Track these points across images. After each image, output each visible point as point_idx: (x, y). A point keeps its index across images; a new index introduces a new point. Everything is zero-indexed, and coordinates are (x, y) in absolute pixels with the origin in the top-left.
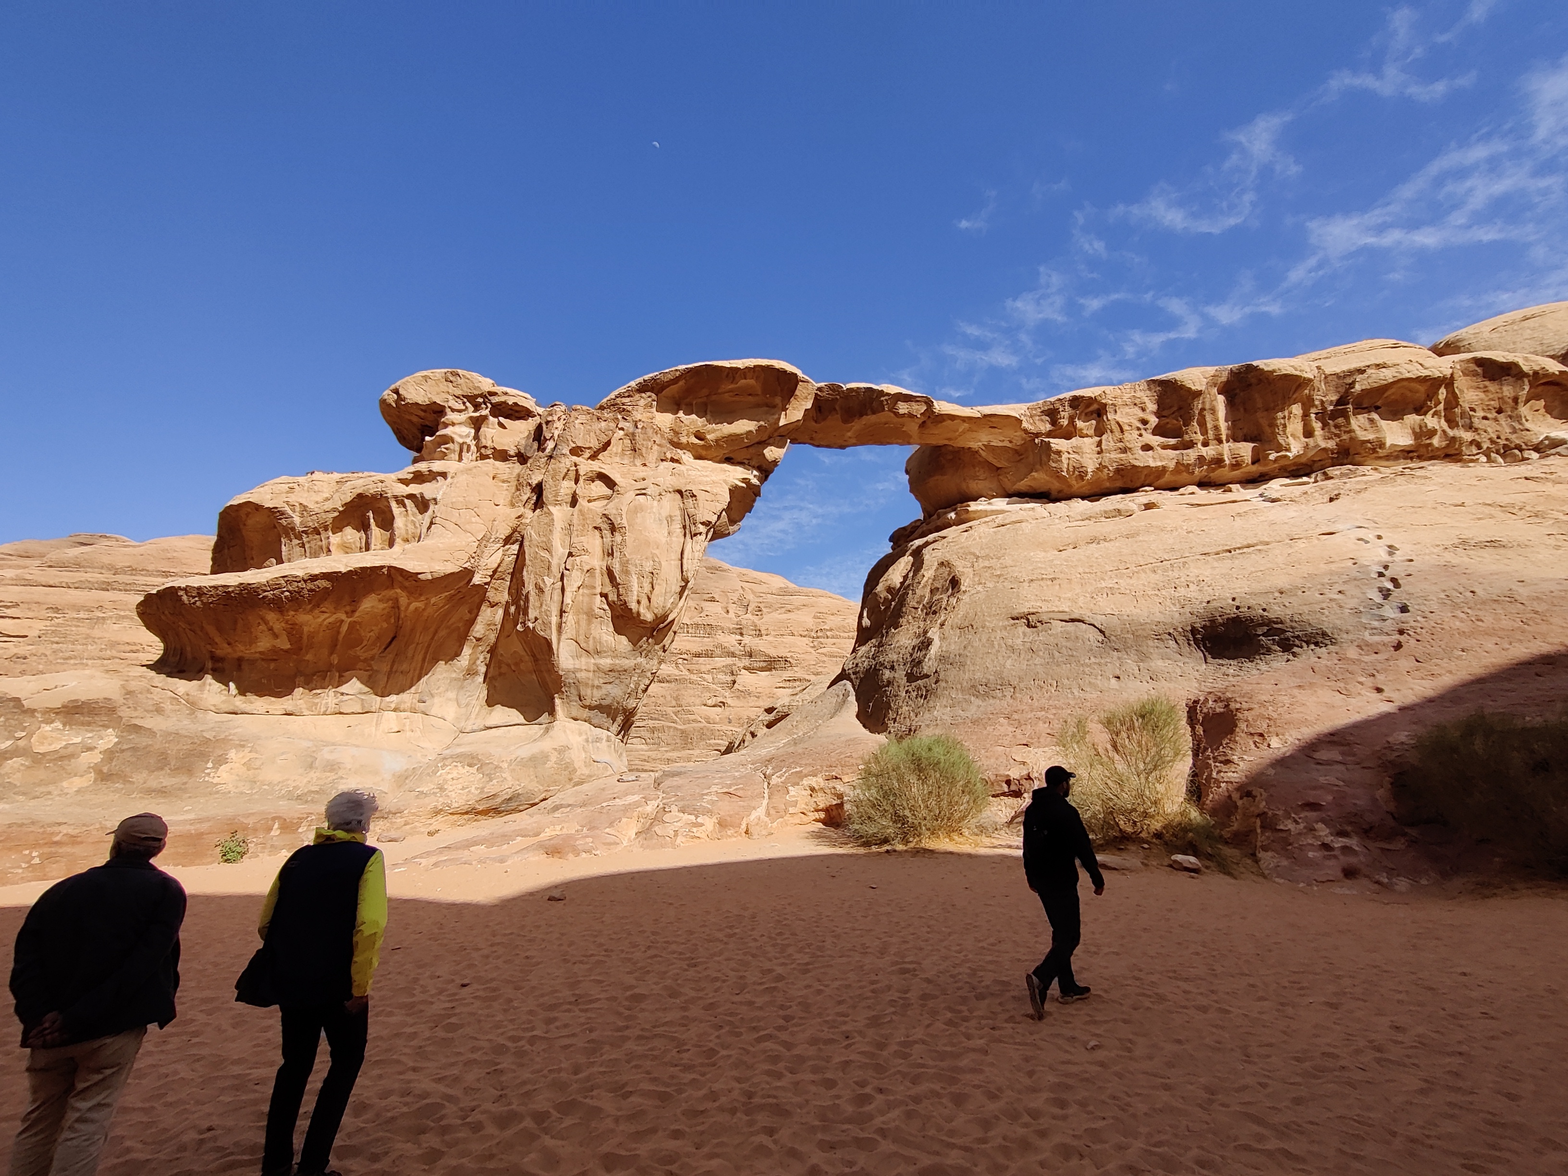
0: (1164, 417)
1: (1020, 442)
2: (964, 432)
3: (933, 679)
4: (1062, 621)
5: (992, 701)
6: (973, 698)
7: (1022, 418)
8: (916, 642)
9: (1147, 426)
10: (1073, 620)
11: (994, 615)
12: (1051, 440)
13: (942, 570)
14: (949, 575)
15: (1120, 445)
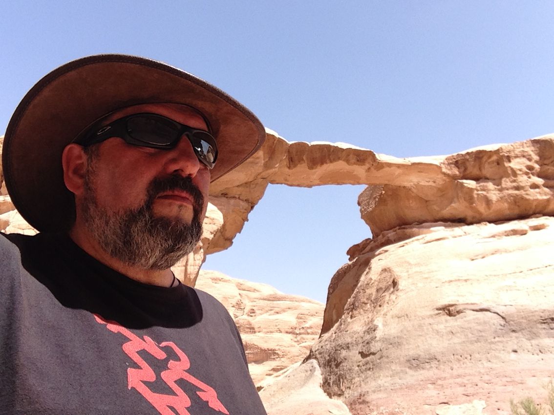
0: (546, 165)
1: (441, 183)
2: (399, 175)
3: (378, 356)
4: (473, 310)
5: (422, 372)
6: (408, 370)
7: (442, 165)
8: (365, 328)
9: (534, 171)
10: (482, 310)
11: (423, 307)
12: (464, 181)
13: (384, 275)
14: (391, 277)
15: (515, 184)
